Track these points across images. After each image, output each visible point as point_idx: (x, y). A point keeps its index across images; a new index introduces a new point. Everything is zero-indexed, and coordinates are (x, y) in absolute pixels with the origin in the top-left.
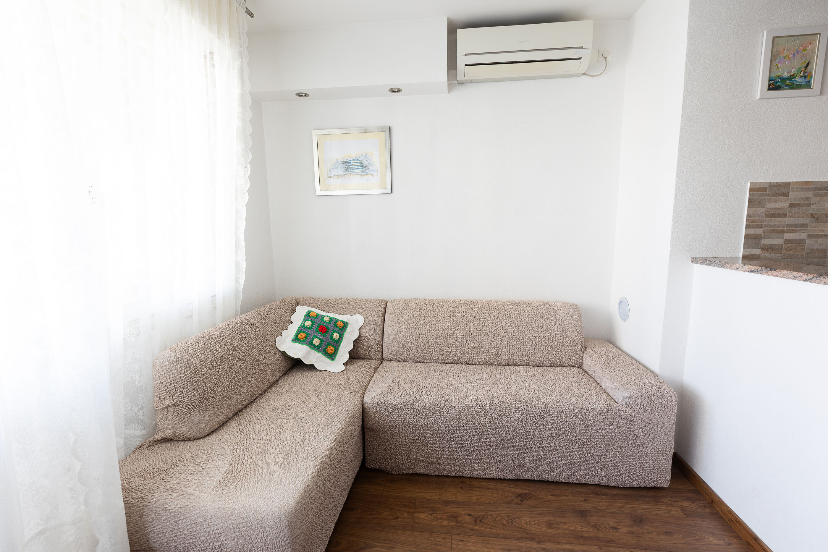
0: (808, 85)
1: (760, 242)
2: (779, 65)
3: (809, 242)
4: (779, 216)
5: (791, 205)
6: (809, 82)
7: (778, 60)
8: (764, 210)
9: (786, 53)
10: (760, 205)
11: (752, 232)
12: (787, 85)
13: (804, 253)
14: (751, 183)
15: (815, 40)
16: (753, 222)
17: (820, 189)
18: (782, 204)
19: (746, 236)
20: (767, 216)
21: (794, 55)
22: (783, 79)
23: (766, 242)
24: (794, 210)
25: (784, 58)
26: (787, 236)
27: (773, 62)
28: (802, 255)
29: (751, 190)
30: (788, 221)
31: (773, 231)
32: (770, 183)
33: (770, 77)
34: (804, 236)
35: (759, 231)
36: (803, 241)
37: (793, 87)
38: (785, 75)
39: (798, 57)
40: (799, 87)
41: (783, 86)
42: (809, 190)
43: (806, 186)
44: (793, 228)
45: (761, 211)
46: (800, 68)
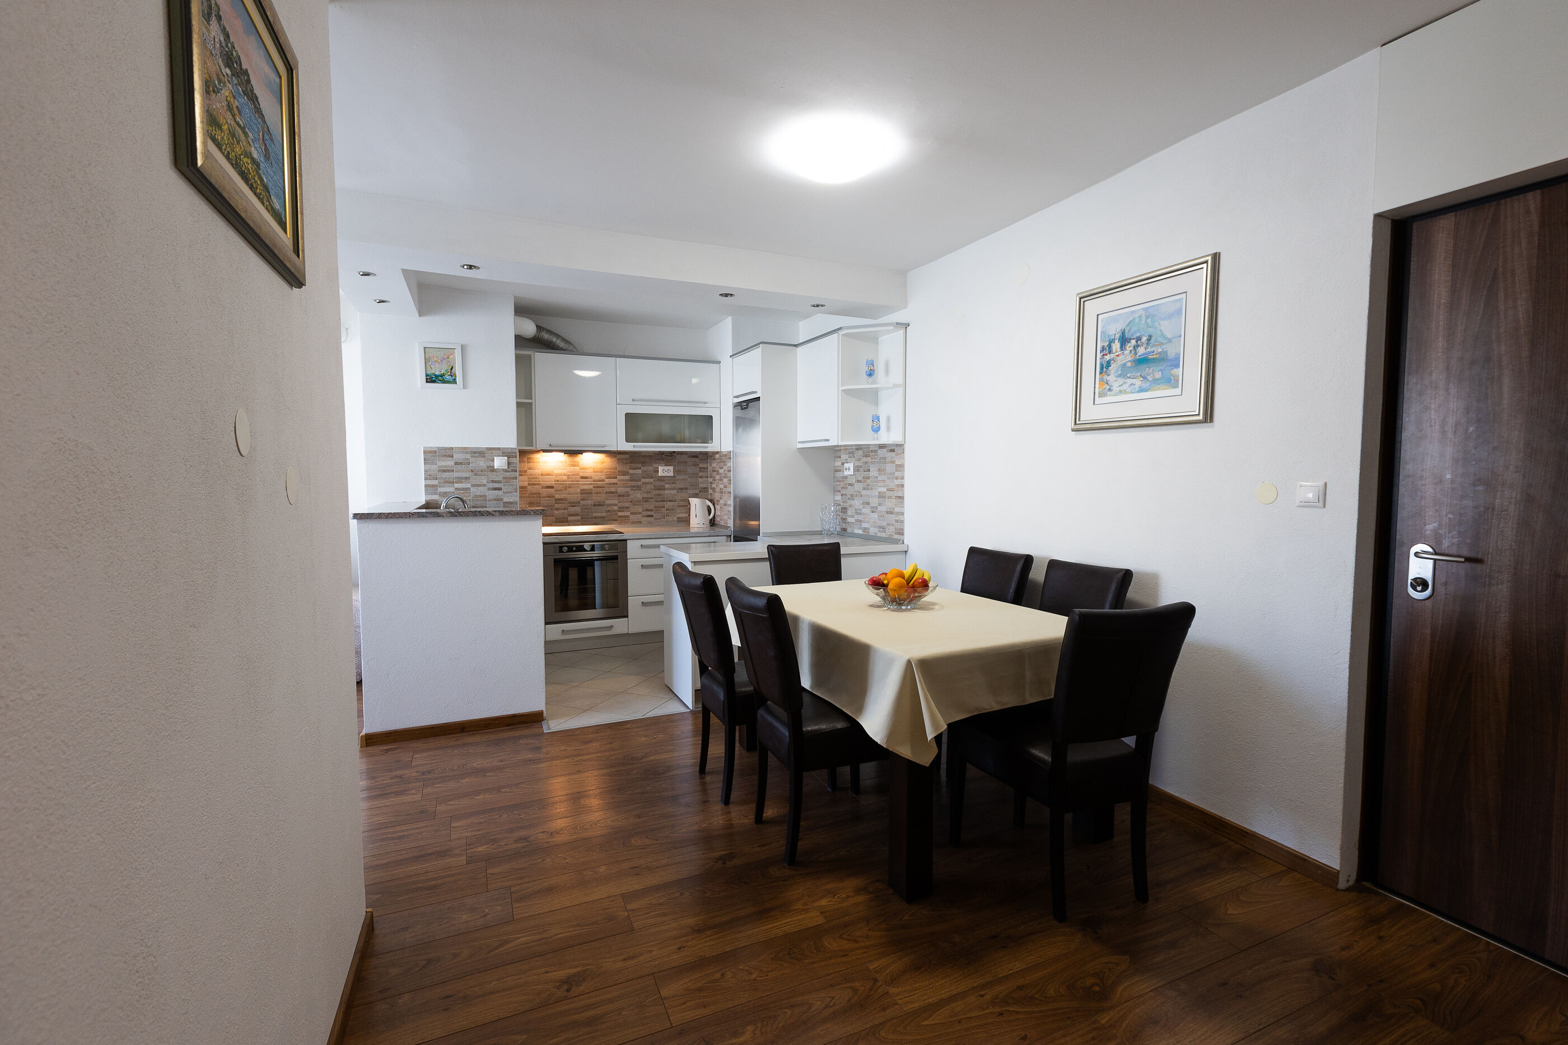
0: (454, 382)
1: (437, 490)
2: (432, 366)
3: (473, 489)
4: (448, 471)
5: (456, 463)
6: (455, 379)
7: (430, 363)
8: (437, 466)
9: (435, 359)
10: (432, 463)
11: (430, 482)
12: (440, 380)
13: (471, 498)
14: (424, 447)
15: (454, 353)
16: (430, 475)
17: (475, 453)
18: (449, 463)
19: (426, 486)
20: (439, 471)
21: (441, 361)
22: (436, 376)
23: (441, 490)
24: (459, 467)
25: (435, 362)
26: (457, 485)
27: (427, 364)
28: (470, 499)
29: (425, 452)
30: (456, 474)
31: (446, 482)
32: (438, 447)
33: (426, 374)
34: (469, 486)
35: (435, 482)
36: (469, 489)
37: (444, 382)
38: (437, 373)
39: (444, 362)
40: (448, 382)
41: (437, 381)
42: (467, 453)
43: (464, 450)
44: (460, 480)
45: (434, 467)
46: (447, 370)
